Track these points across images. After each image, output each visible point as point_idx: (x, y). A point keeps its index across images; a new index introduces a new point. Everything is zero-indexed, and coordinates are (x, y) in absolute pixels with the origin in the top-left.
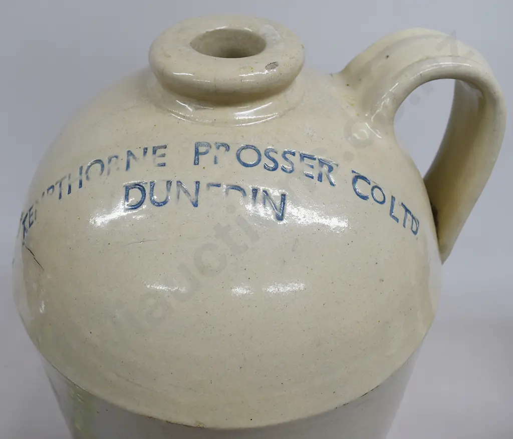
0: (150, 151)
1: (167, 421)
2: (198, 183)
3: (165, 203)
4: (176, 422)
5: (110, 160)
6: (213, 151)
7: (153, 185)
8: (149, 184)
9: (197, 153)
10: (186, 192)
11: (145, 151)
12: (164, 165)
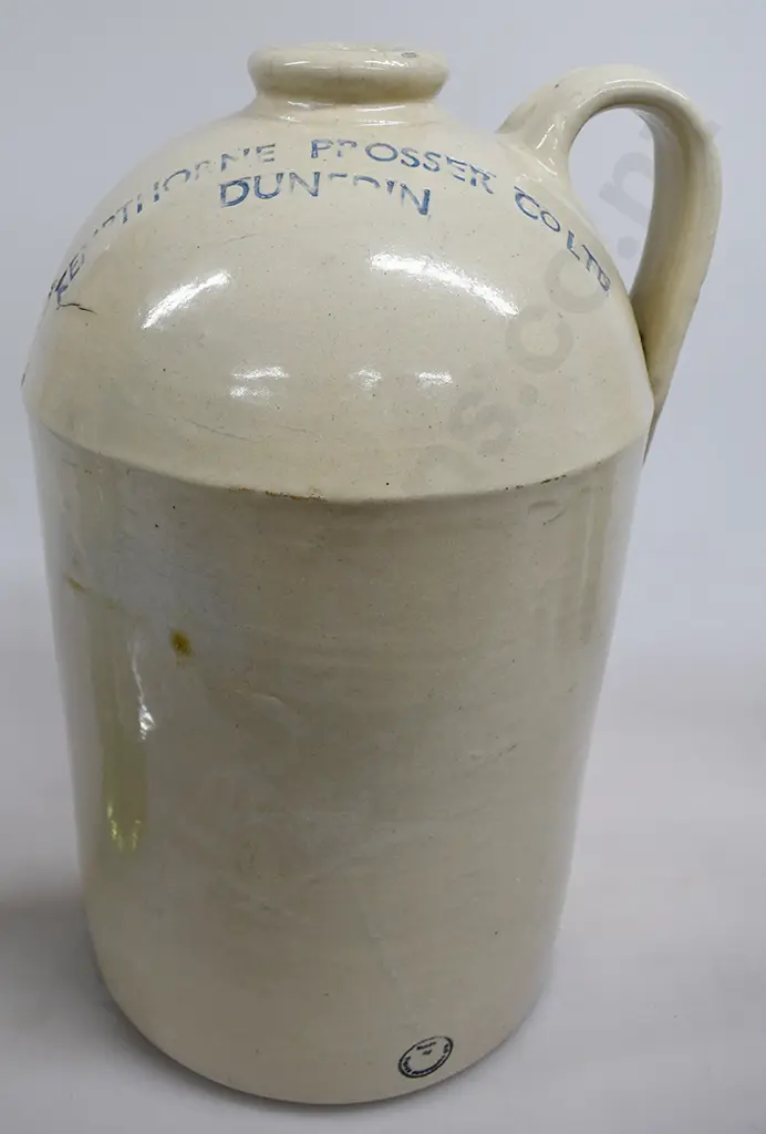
0: (253, 151)
1: (267, 493)
2: (317, 174)
3: (275, 194)
4: (279, 493)
5: (198, 167)
6: (336, 147)
7: (258, 179)
8: (253, 179)
9: (315, 148)
10: (302, 182)
11: (246, 152)
12: (273, 160)
